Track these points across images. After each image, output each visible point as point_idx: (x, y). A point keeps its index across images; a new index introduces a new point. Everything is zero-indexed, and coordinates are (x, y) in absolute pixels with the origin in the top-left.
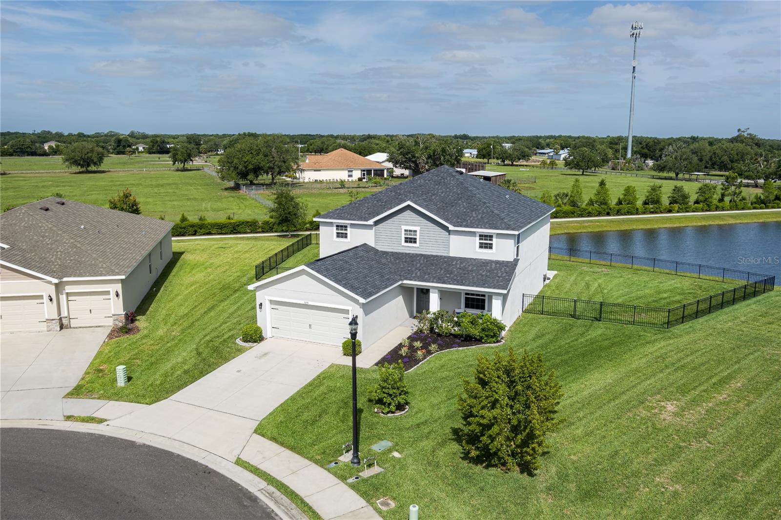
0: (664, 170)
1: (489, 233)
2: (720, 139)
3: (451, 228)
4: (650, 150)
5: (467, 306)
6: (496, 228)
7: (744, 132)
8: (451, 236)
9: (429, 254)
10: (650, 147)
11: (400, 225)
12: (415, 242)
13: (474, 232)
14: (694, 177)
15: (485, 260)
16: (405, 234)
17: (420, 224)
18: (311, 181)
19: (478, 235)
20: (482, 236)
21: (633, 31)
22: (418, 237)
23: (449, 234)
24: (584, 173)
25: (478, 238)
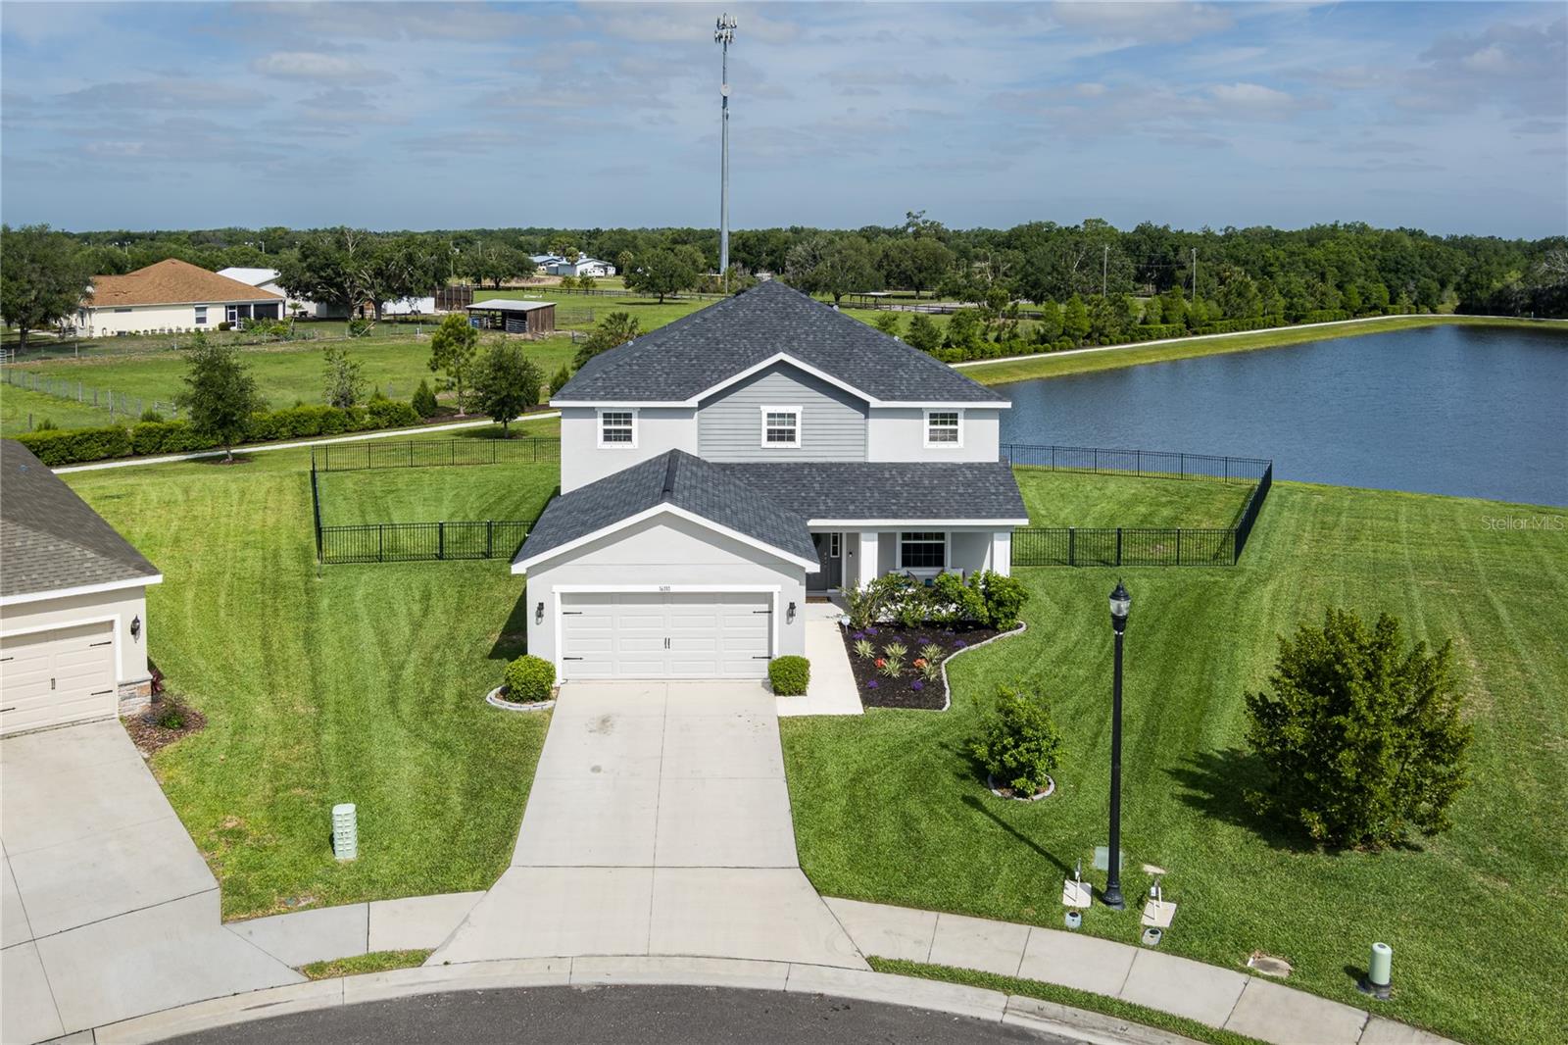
0: (815, 291)
1: (949, 409)
2: (842, 232)
3: (874, 403)
4: (752, 254)
5: (906, 563)
6: (965, 398)
7: (917, 218)
8: (871, 421)
9: (823, 460)
10: (751, 249)
11: (756, 405)
12: (792, 439)
13: (920, 410)
14: (870, 301)
15: (943, 464)
16: (769, 424)
17: (801, 400)
18: (109, 334)
19: (926, 415)
20: (937, 418)
21: (719, 32)
22: (798, 428)
23: (867, 417)
24: (664, 301)
25: (927, 421)
